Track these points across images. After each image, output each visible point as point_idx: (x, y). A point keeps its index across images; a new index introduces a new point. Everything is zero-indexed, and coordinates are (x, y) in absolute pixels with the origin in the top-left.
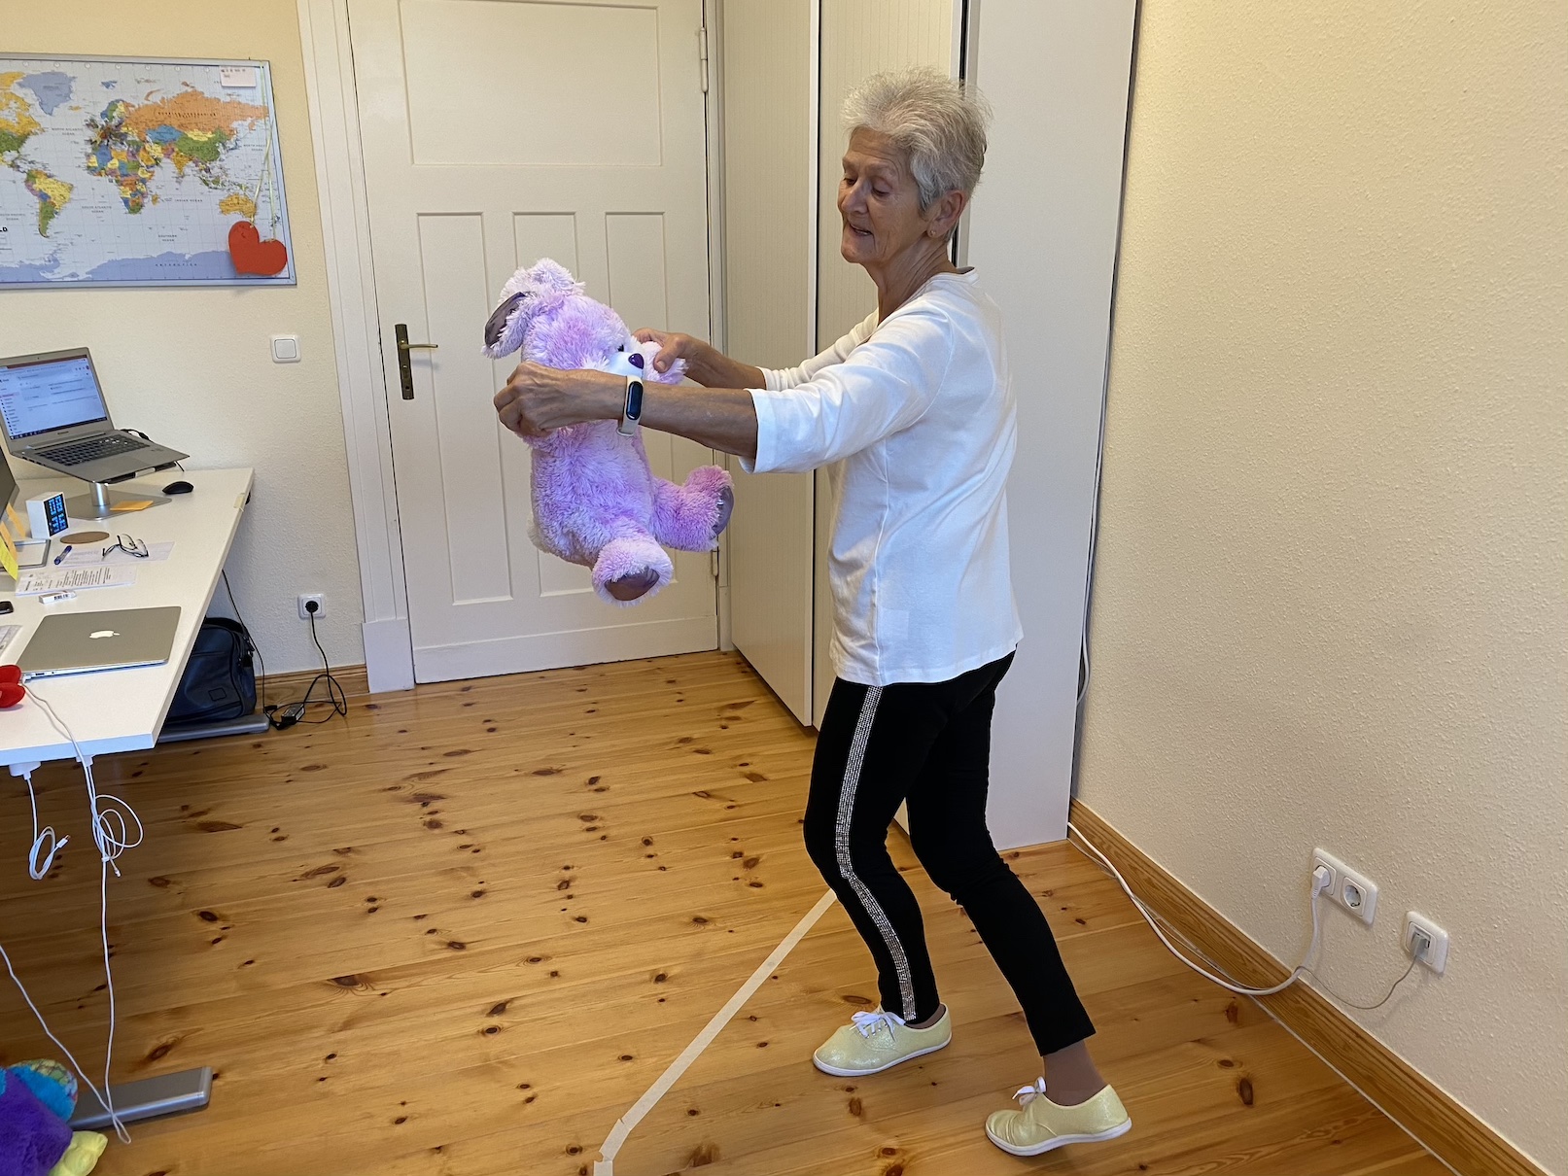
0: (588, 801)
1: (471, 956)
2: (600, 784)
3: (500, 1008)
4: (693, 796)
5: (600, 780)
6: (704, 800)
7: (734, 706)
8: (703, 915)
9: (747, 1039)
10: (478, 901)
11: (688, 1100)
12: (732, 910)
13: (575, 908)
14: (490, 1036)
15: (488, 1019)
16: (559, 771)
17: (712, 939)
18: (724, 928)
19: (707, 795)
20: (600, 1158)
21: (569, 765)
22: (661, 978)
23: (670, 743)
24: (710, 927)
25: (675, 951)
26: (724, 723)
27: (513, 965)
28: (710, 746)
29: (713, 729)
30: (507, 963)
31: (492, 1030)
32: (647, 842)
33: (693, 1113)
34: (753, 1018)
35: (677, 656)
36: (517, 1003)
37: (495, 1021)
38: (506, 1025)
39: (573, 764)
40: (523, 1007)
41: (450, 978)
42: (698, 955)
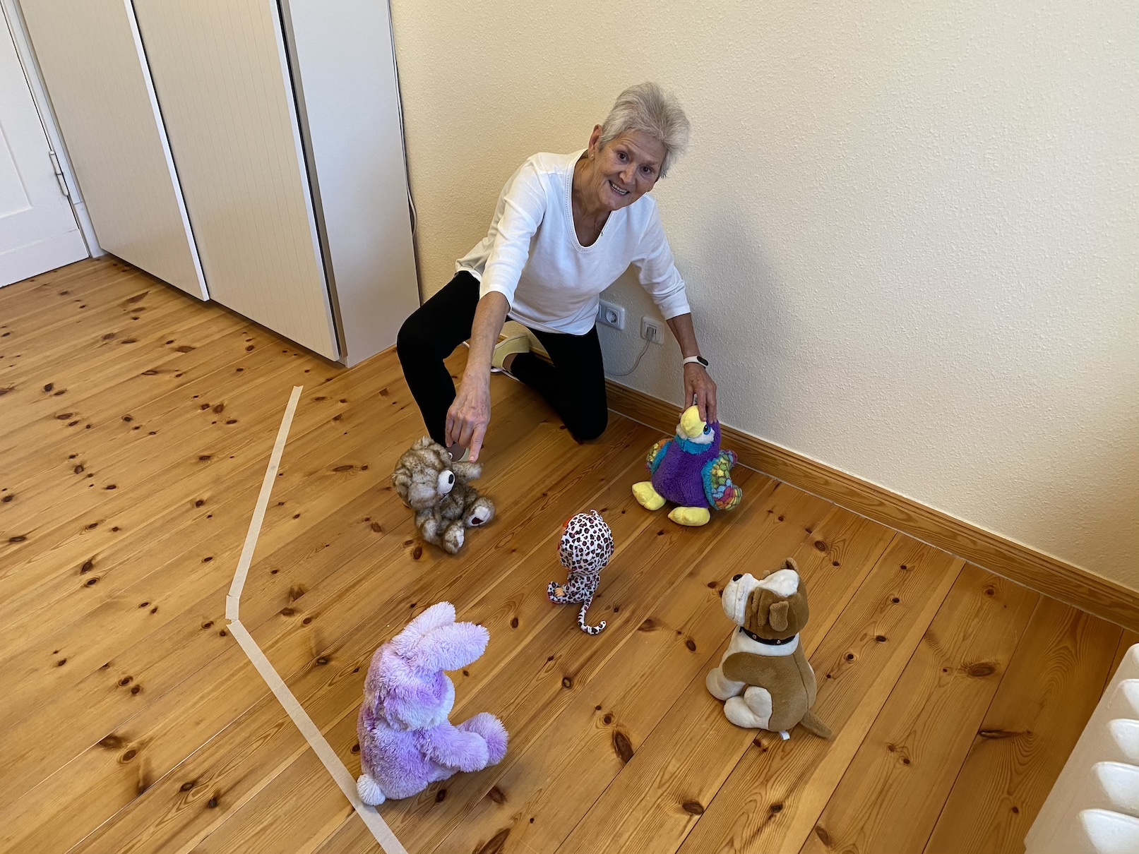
0: (54, 404)
1: (35, 542)
2: (56, 389)
3: (87, 566)
4: (143, 376)
5: (54, 386)
6: (154, 376)
7: (134, 300)
8: (206, 453)
9: (284, 517)
10: (10, 504)
11: (267, 566)
12: (224, 443)
13: (100, 482)
14: (93, 586)
15: (83, 576)
16: (11, 389)
17: (220, 467)
18: (225, 457)
19: (154, 372)
20: (230, 622)
21: (17, 382)
22: (200, 503)
23: (97, 342)
24: (215, 459)
25: (200, 483)
26: (134, 315)
27: (78, 534)
28: (133, 335)
29: (126, 322)
30: (72, 535)
31: (92, 582)
32: (128, 419)
33: (275, 572)
34: (281, 504)
35: (55, 270)
36: (99, 558)
37: (89, 575)
38: (100, 574)
39: (22, 380)
40: (106, 559)
41: (29, 562)
42: (217, 480)
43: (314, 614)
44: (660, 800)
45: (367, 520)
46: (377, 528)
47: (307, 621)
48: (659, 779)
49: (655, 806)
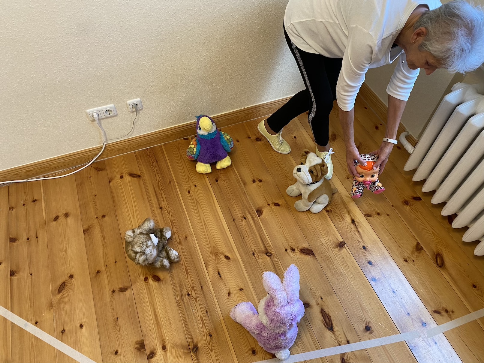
11: (109, 356)
33: (116, 353)
34: (63, 331)
43: (161, 343)
44: (334, 253)
45: (113, 291)
46: (123, 290)
47: (164, 348)
48: (325, 248)
49: (335, 255)
